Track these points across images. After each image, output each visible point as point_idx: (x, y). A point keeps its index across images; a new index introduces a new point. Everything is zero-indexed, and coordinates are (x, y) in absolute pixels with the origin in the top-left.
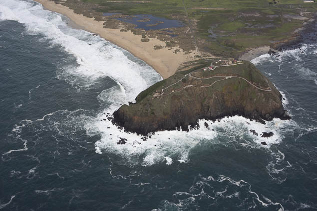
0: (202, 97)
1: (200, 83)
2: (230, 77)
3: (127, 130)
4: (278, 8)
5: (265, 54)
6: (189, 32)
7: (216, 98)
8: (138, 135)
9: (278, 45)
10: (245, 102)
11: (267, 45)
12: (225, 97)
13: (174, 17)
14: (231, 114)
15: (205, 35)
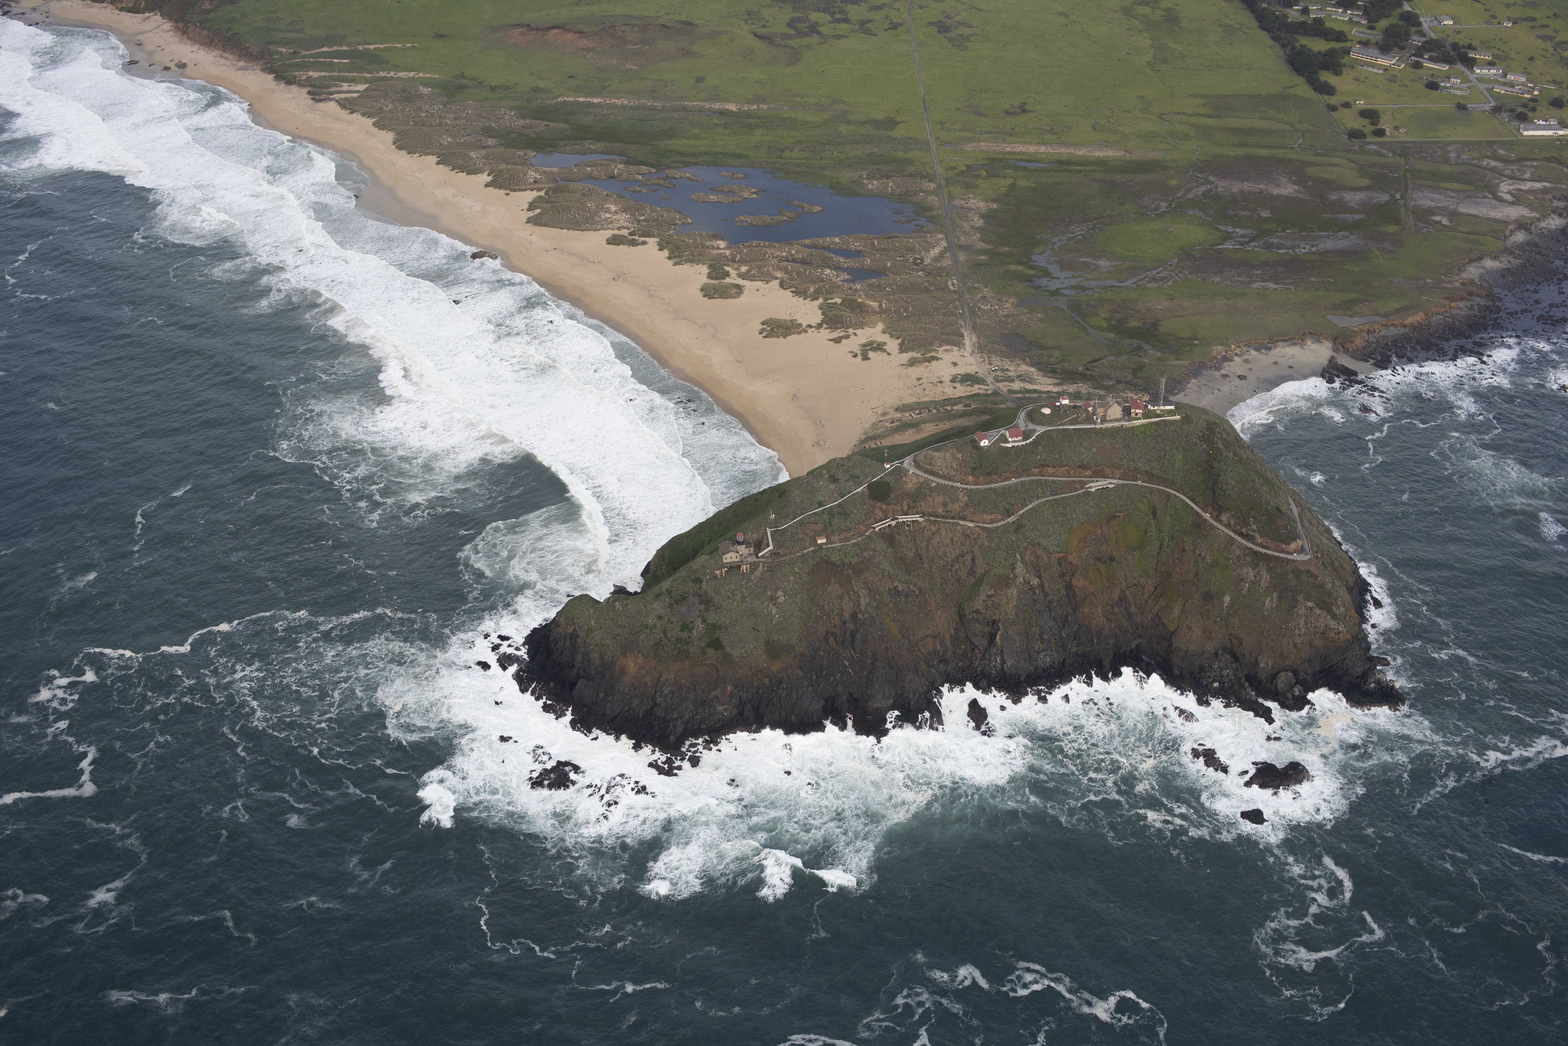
0: (963, 575)
1: (956, 507)
2: (1108, 483)
3: (582, 723)
4: (1390, 158)
5: (1305, 377)
6: (941, 256)
7: (1035, 582)
8: (637, 747)
9: (1372, 338)
10: (1177, 610)
11: (1317, 337)
12: (1079, 582)
13: (873, 185)
14: (1107, 663)
15: (1018, 276)
